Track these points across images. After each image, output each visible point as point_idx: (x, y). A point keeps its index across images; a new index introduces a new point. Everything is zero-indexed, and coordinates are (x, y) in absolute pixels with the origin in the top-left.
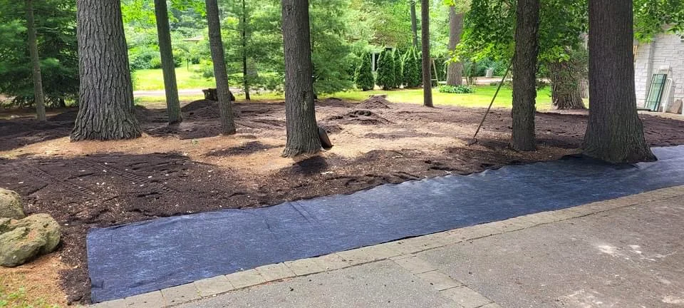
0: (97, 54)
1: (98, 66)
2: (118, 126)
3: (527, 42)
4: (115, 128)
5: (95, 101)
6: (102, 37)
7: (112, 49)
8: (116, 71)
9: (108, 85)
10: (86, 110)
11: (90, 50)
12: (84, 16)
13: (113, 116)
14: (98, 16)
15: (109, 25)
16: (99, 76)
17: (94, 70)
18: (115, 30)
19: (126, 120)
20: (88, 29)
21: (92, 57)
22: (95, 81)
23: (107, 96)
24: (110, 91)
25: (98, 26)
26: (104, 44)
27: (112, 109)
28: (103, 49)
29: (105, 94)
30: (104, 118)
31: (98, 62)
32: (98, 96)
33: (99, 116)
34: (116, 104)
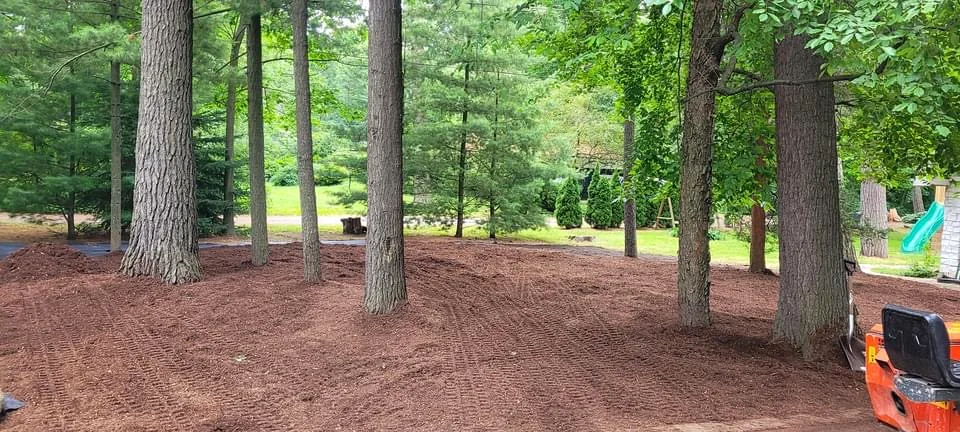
0: (155, 179)
1: (154, 191)
2: (170, 269)
3: (693, 185)
4: (167, 270)
5: (147, 236)
6: (162, 157)
7: (174, 172)
8: (176, 199)
9: (165, 216)
10: (136, 245)
11: (147, 173)
12: (145, 131)
13: (166, 256)
14: (161, 132)
15: (173, 143)
16: (154, 205)
17: (149, 197)
18: (179, 149)
19: (182, 261)
20: (147, 148)
21: (149, 182)
22: (149, 211)
23: (161, 231)
24: (166, 224)
25: (160, 144)
26: (164, 166)
27: (166, 248)
28: (163, 172)
29: (159, 227)
30: (155, 257)
31: (154, 188)
32: (150, 229)
33: (150, 254)
34: (171, 240)
